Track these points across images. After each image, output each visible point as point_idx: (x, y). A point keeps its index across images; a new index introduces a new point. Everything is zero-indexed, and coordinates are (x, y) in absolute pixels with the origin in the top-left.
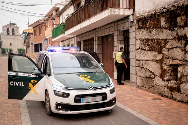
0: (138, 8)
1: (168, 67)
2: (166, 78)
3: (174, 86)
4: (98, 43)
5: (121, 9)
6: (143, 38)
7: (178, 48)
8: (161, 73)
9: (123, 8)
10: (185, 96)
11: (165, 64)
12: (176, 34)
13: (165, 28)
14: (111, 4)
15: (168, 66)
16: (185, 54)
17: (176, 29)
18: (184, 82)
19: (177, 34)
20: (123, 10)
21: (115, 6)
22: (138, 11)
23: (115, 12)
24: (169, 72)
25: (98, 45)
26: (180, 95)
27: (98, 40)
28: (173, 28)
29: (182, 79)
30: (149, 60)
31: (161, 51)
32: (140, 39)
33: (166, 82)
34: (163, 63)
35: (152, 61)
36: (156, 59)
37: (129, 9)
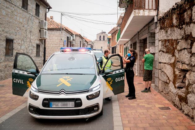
0: (163, 8)
1: (179, 73)
2: (177, 85)
3: (183, 96)
4: (140, 45)
5: (146, 11)
6: (163, 39)
7: (185, 49)
8: (174, 79)
9: (149, 9)
10: (191, 109)
11: (177, 68)
12: (183, 32)
13: (176, 27)
14: (135, 5)
15: (180, 70)
16: (191, 57)
17: (184, 26)
18: (190, 92)
19: (185, 33)
20: (148, 11)
21: (140, 7)
22: (162, 11)
23: (140, 13)
24: (180, 78)
25: (140, 47)
26: (187, 108)
27: (140, 42)
28: (182, 26)
29: (189, 88)
30: (166, 63)
31: (174, 53)
32: (161, 40)
33: (177, 90)
34: (175, 67)
35: (168, 64)
36: (171, 62)
37: (155, 10)
